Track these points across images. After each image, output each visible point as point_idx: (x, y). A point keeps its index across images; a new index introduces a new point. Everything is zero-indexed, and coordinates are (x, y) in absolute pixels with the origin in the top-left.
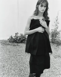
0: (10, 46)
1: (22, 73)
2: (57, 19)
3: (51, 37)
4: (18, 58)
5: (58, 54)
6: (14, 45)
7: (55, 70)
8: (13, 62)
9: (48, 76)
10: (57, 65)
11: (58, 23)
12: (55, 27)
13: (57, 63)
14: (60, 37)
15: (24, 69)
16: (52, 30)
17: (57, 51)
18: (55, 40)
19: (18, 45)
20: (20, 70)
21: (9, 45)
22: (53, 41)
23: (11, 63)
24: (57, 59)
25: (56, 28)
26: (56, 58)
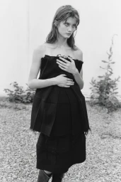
0: (7, 109)
1: (26, 169)
2: (110, 53)
3: (98, 92)
4: (22, 136)
5: (108, 130)
6: (16, 108)
7: (99, 164)
8: (8, 145)
9: (83, 177)
10: (103, 153)
11: (113, 63)
12: (106, 71)
13: (105, 148)
14: (116, 93)
15: (30, 161)
16: (100, 77)
17: (108, 123)
18: (105, 99)
19: (25, 108)
20: (21, 163)
21: (6, 107)
22: (103, 101)
23: (5, 147)
24: (105, 140)
25: (109, 73)
26: (104, 138)
